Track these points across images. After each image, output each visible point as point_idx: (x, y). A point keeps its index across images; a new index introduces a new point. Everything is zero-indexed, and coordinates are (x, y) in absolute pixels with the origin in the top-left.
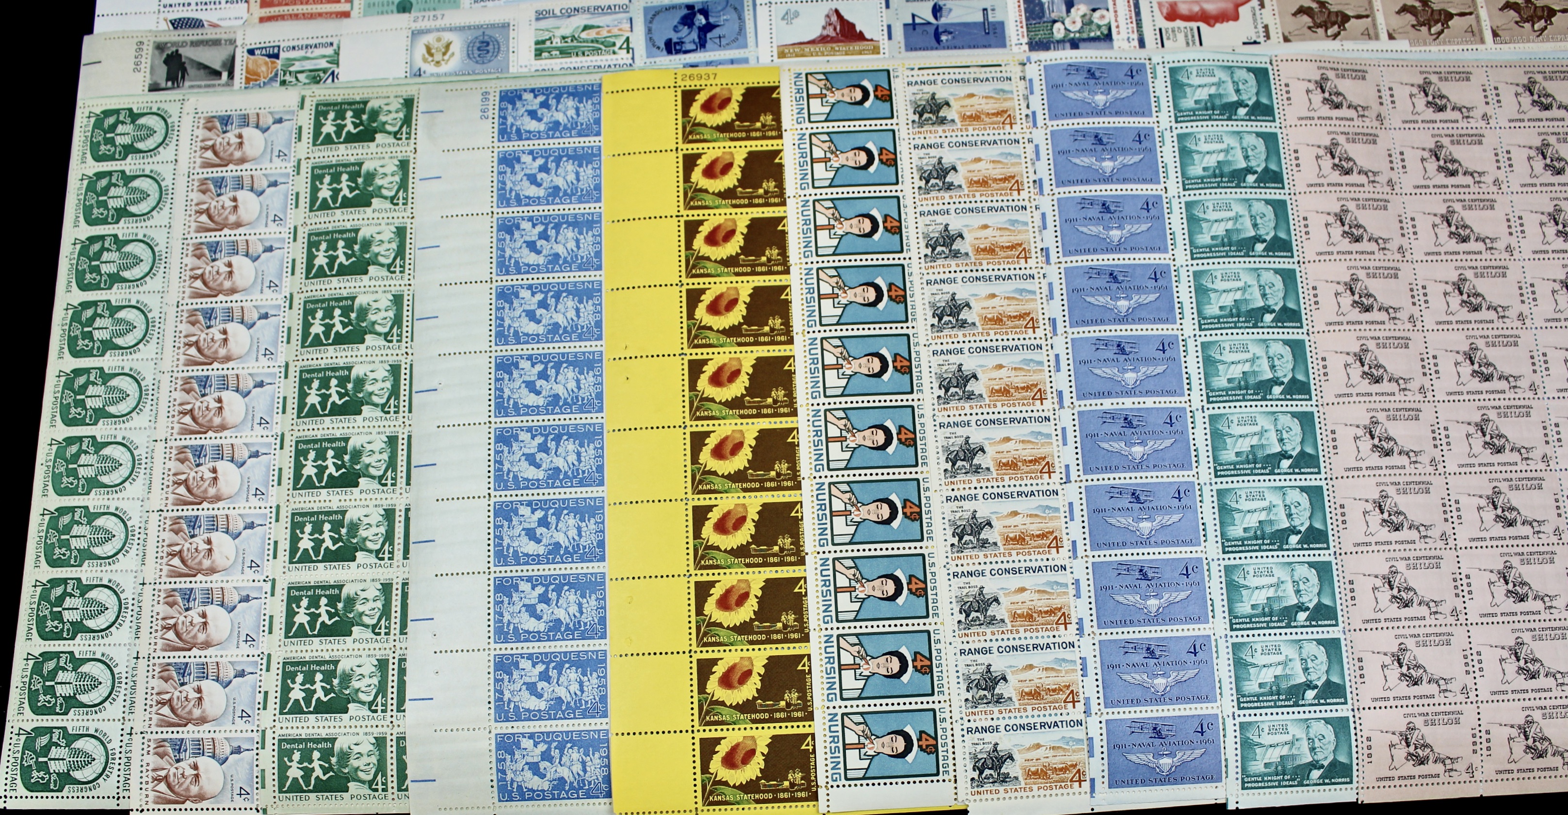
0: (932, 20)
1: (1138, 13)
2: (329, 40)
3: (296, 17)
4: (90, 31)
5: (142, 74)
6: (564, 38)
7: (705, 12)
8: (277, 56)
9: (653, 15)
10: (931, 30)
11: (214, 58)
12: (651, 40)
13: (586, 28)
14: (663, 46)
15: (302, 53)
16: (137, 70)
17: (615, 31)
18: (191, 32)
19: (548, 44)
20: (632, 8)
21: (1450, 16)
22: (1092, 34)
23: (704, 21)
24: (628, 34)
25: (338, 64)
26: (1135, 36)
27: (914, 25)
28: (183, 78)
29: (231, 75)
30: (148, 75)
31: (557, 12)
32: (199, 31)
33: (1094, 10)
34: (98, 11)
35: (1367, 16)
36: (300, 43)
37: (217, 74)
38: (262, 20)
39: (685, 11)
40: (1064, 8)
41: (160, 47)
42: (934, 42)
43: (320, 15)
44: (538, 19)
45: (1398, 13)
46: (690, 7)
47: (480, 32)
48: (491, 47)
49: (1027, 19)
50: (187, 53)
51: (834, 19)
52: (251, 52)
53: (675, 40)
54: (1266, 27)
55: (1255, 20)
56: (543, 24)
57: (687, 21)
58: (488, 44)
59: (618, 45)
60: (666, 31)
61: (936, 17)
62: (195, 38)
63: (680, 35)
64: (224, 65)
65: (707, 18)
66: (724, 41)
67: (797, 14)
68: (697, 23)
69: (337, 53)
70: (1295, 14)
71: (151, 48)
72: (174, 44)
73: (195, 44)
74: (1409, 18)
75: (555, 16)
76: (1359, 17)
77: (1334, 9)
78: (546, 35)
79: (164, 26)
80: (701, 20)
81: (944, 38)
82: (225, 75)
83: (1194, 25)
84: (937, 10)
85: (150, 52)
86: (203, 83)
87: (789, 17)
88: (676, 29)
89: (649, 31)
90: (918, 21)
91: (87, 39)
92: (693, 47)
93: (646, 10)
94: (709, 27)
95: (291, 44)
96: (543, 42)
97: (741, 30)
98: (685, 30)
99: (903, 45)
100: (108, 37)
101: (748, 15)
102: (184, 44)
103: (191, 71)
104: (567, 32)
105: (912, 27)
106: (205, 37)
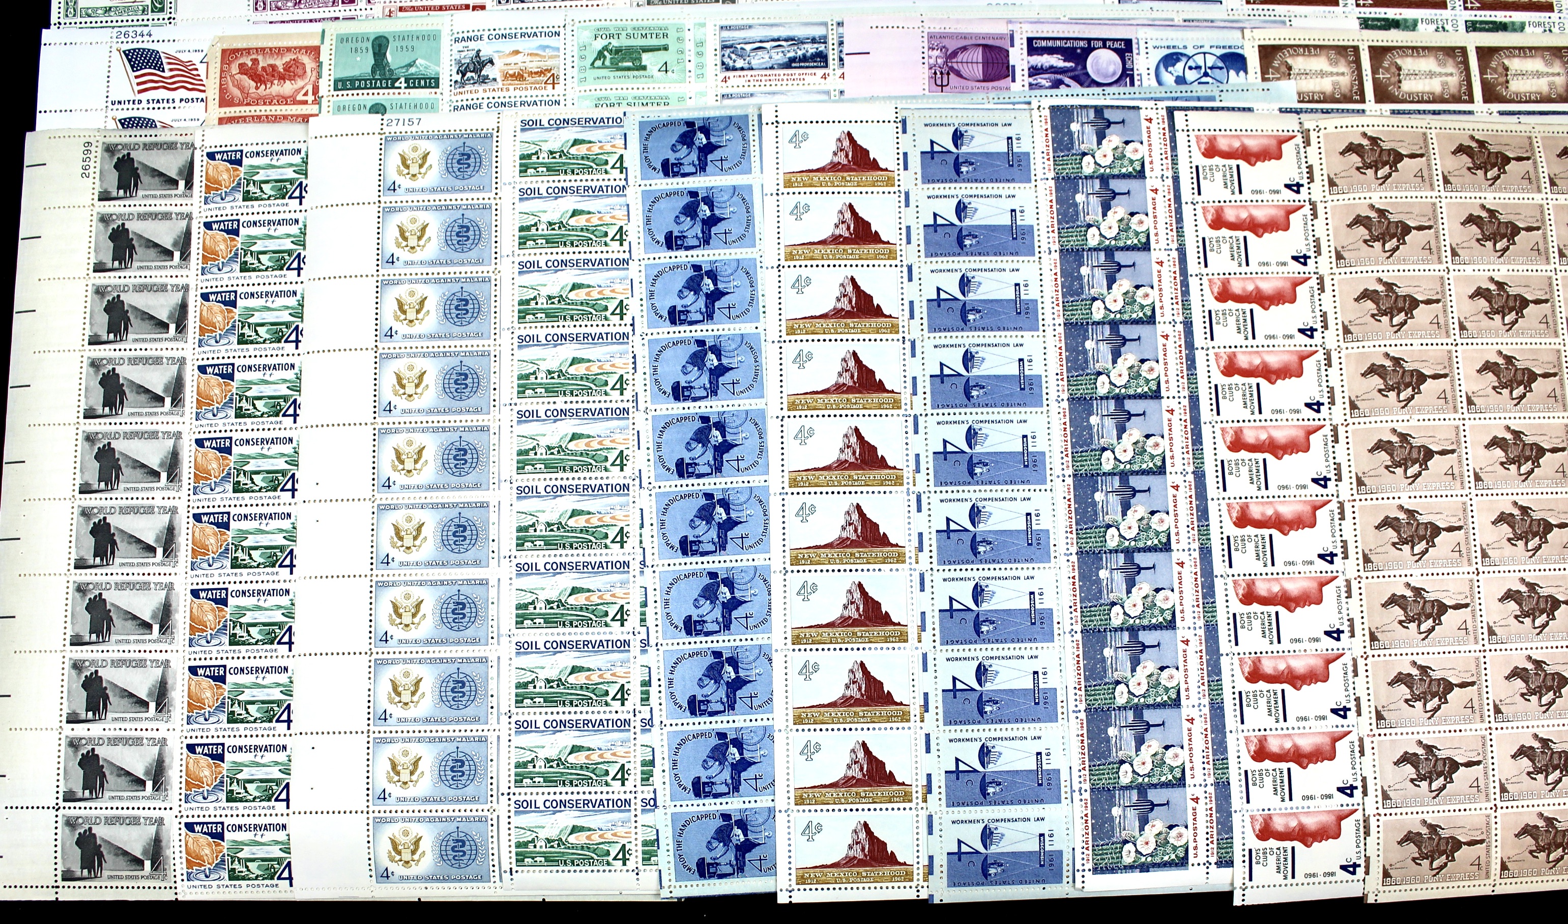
0: (952, 148)
1: (1174, 148)
2: (296, 146)
3: (258, 119)
4: (33, 128)
5: (91, 180)
6: (552, 153)
7: (706, 131)
8: (239, 163)
9: (650, 130)
10: (951, 160)
11: (170, 164)
12: (646, 160)
13: (576, 142)
14: (659, 166)
15: (265, 161)
16: (85, 175)
17: (608, 148)
18: (143, 132)
19: (534, 158)
20: (626, 122)
21: (1507, 160)
22: (1124, 170)
23: (704, 141)
24: (622, 152)
25: (306, 175)
26: (1170, 174)
27: (932, 153)
28: (136, 185)
29: (189, 185)
30: (97, 181)
31: (545, 123)
32: (153, 132)
33: (1127, 143)
34: (40, 106)
35: (1422, 156)
36: (265, 148)
37: (174, 183)
38: (221, 121)
39: (685, 129)
40: (1095, 139)
41: (110, 149)
42: (953, 174)
43: (285, 117)
44: (523, 130)
45: (1454, 153)
46: (690, 124)
47: (460, 143)
48: (472, 160)
49: (1055, 151)
50: (139, 156)
51: (846, 143)
52: (211, 156)
53: (672, 161)
54: (1310, 167)
55: (1299, 159)
56: (530, 136)
57: (687, 139)
58: (469, 157)
59: (611, 164)
60: (663, 151)
61: (956, 146)
62: (148, 140)
63: (678, 155)
64: (180, 172)
65: (708, 138)
66: (726, 165)
67: (805, 137)
68: (697, 142)
69: (305, 162)
70: (1342, 153)
71: (99, 150)
72: (125, 146)
73: (148, 147)
74: (1465, 160)
75: (542, 127)
76: (1412, 156)
77: (1386, 146)
78: (532, 149)
79: (112, 125)
80: (701, 139)
81: (964, 169)
82: (182, 184)
83: (1233, 163)
84: (957, 137)
85: (99, 154)
86: (158, 193)
87: (797, 140)
88: (674, 149)
89: (645, 149)
90: (937, 148)
91: (29, 135)
92: (692, 169)
93: (641, 124)
94: (710, 148)
95: (255, 149)
96: (529, 156)
97: (745, 152)
98: (684, 150)
99: (919, 176)
100: (53, 136)
101: (753, 136)
102: (136, 146)
103: (145, 178)
104: (556, 146)
105: (930, 155)
106: (158, 139)
